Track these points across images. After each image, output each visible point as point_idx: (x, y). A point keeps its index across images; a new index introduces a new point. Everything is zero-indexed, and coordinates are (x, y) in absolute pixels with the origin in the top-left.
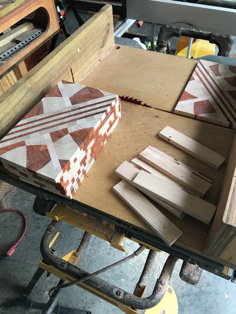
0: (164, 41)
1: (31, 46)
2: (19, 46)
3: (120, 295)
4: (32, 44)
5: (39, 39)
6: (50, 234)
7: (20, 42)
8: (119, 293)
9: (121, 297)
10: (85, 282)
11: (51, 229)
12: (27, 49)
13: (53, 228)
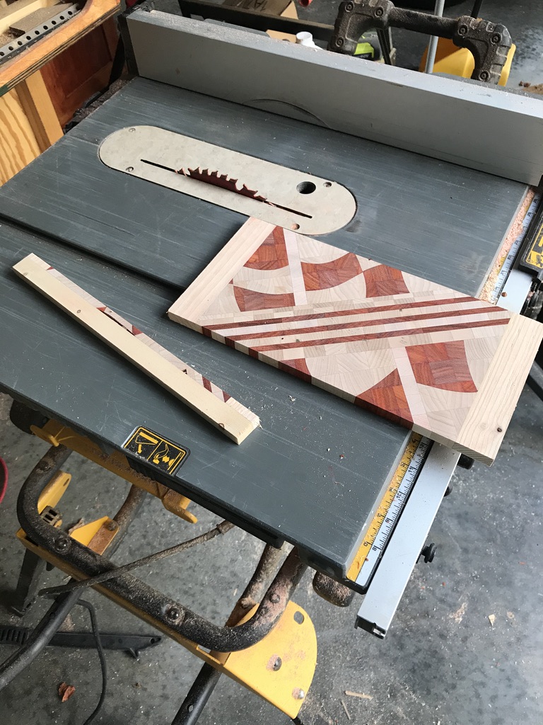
0: (346, 37)
1: (46, 43)
2: (20, 43)
3: (175, 617)
4: (49, 39)
5: (66, 27)
6: (42, 475)
7: (24, 33)
8: (173, 613)
9: (177, 622)
10: (104, 584)
11: (46, 464)
12: (35, 51)
13: (51, 463)
